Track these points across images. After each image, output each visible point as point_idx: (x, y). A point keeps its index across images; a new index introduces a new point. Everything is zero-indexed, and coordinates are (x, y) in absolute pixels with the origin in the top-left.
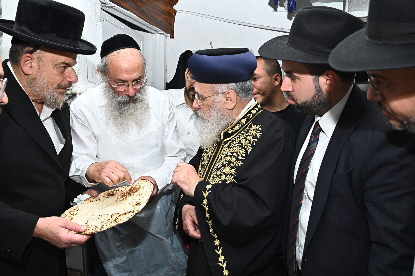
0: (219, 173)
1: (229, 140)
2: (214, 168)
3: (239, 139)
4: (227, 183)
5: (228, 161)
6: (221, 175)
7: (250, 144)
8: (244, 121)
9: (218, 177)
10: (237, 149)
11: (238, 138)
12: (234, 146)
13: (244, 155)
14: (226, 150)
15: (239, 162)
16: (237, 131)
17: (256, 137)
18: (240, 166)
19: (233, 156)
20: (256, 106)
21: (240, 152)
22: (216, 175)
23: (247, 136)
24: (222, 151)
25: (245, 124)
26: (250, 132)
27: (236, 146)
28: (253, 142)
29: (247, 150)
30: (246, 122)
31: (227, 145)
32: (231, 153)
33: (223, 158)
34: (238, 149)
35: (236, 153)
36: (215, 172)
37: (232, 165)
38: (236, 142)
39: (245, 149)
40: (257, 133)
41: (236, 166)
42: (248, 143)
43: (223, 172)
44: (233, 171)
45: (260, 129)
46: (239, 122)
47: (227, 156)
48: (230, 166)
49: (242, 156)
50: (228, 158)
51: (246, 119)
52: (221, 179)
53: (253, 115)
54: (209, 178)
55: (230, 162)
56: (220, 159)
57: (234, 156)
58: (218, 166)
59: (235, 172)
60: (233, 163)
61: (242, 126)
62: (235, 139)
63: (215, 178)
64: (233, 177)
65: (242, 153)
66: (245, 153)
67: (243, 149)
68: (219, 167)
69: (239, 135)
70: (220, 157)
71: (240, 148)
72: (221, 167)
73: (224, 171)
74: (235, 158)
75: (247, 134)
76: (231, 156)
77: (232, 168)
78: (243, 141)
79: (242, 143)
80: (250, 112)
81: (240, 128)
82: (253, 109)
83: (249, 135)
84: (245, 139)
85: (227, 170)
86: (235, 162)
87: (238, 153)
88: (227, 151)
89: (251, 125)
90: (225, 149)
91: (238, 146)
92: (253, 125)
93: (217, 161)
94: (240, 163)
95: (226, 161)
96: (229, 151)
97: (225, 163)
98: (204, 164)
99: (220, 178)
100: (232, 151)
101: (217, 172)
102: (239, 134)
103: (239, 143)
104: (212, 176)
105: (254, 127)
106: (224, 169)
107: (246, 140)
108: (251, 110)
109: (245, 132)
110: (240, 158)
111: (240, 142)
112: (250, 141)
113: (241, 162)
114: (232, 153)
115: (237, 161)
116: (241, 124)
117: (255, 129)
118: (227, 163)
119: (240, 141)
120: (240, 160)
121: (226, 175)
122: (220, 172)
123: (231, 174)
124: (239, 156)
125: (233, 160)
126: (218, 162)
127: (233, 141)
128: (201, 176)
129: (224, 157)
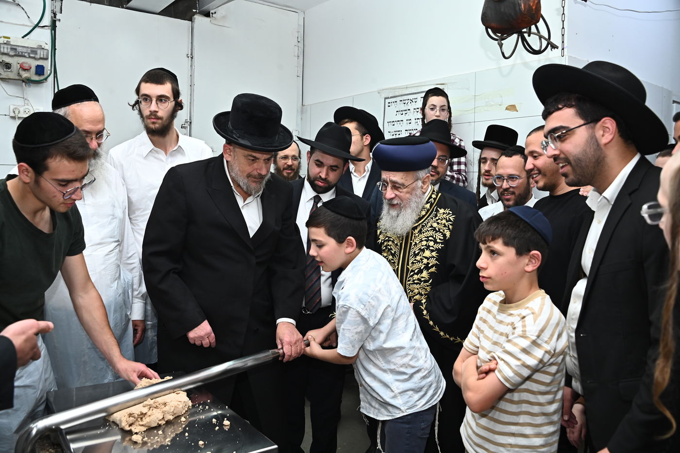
0: (418, 258)
1: (418, 225)
3: (429, 224)
4: (430, 265)
5: (426, 245)
6: (422, 259)
8: (428, 206)
9: (420, 262)
10: (431, 233)
11: (428, 222)
12: (426, 231)
13: (442, 238)
14: (419, 235)
16: (424, 216)
17: (450, 220)
18: (440, 248)
19: (429, 240)
20: (434, 191)
21: (435, 235)
22: (415, 260)
23: (437, 220)
24: (413, 238)
26: (438, 215)
27: (429, 231)
28: (448, 226)
30: (431, 206)
31: (416, 231)
32: (425, 237)
36: (413, 257)
37: (431, 248)
39: (440, 232)
40: (450, 216)
41: (436, 249)
42: (443, 227)
43: (423, 257)
44: (434, 254)
45: (451, 212)
46: (423, 208)
47: (421, 241)
49: (440, 239)
50: (424, 243)
51: (429, 204)
52: (424, 263)
53: (435, 199)
54: (408, 264)
55: (428, 247)
56: (414, 245)
57: (431, 240)
59: (436, 254)
60: (432, 247)
61: (428, 210)
63: (415, 263)
64: (435, 259)
65: (439, 237)
68: (416, 252)
69: (429, 220)
70: (413, 244)
71: (435, 232)
72: (419, 253)
73: (424, 255)
75: (437, 218)
76: (427, 241)
77: (432, 251)
78: (435, 225)
80: (431, 197)
81: (426, 213)
82: (432, 194)
83: (439, 219)
85: (427, 253)
86: (434, 245)
87: (434, 237)
89: (436, 209)
90: (417, 235)
91: (431, 230)
92: (439, 209)
94: (440, 246)
95: (423, 246)
97: (422, 248)
98: (395, 252)
99: (422, 262)
101: (415, 257)
103: (430, 227)
104: (410, 263)
105: (442, 211)
108: (431, 195)
109: (433, 216)
110: (438, 241)
112: (444, 224)
114: (428, 237)
116: (426, 209)
117: (444, 213)
119: (431, 225)
120: (439, 243)
121: (428, 258)
122: (421, 257)
123: (434, 257)
125: (431, 244)
126: (413, 248)
127: (423, 226)
128: (396, 264)
129: (419, 242)
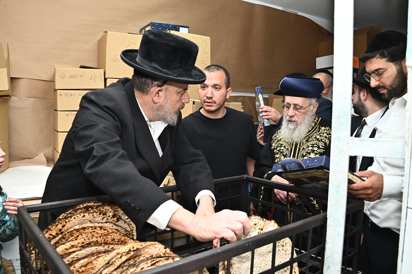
2: (299, 156)
7: (327, 138)
15: (321, 149)
25: (315, 126)
29: (326, 142)
33: (306, 149)
34: (317, 142)
35: (316, 144)
38: (313, 138)
48: (314, 153)
58: (303, 154)
62: (311, 136)
66: (324, 144)
67: (321, 142)
74: (316, 148)
79: (317, 138)
84: (319, 136)
88: (307, 144)
93: (300, 151)
96: (309, 144)
100: (312, 144)
102: (313, 133)
106: (309, 155)
107: (321, 136)
111: (316, 138)
113: (322, 149)
115: (319, 149)
118: (311, 152)
124: (320, 146)
